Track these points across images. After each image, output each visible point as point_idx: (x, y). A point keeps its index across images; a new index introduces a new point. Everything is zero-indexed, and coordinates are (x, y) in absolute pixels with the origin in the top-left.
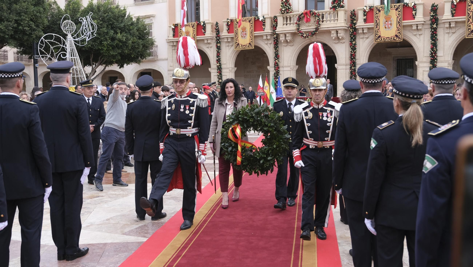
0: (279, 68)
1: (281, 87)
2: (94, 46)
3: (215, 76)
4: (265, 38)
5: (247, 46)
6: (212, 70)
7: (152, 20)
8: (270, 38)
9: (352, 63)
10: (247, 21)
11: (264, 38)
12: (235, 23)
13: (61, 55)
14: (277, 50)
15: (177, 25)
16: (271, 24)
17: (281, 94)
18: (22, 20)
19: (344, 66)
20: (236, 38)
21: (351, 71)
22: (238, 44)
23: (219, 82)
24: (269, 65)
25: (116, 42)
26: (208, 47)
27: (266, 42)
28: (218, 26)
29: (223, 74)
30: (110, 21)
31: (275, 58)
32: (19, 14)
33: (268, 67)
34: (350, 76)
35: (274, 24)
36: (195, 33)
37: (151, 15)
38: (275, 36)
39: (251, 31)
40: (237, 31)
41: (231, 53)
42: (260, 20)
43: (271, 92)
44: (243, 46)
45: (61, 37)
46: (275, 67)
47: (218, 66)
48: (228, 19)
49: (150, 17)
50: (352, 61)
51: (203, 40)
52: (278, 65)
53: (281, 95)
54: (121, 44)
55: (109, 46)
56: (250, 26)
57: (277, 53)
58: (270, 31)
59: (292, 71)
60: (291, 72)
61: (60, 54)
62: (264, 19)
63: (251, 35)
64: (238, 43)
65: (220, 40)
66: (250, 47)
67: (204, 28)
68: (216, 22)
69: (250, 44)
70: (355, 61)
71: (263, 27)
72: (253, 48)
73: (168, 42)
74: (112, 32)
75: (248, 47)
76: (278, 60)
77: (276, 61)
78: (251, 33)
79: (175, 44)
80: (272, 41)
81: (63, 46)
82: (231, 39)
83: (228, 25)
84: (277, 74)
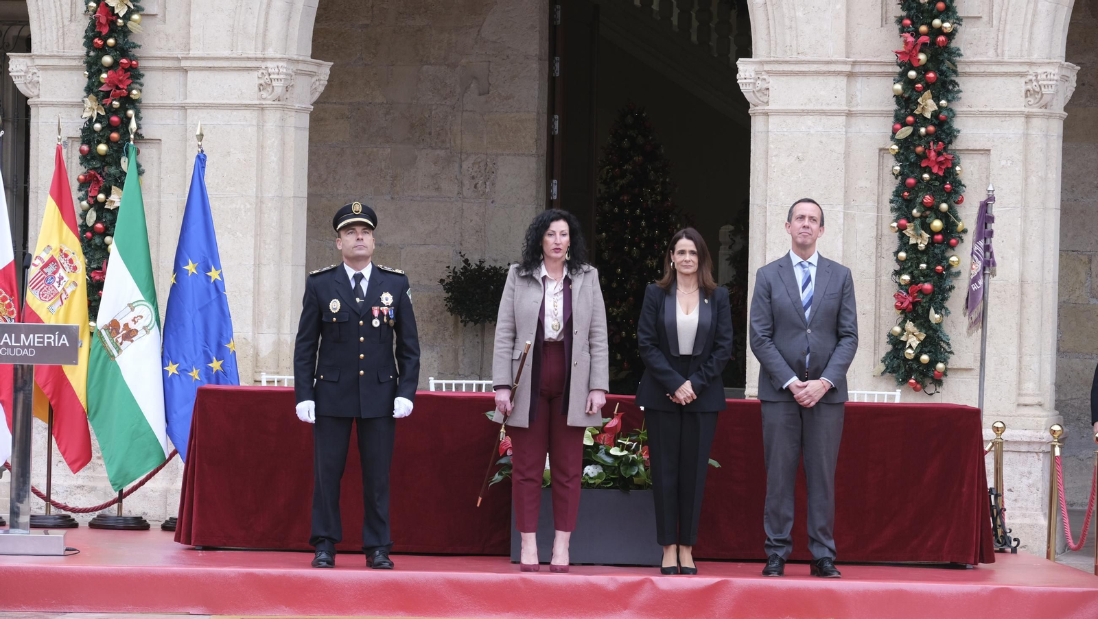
0: (134, 74)
1: (214, 274)
9: (922, 57)
17: (221, 352)
19: (832, 81)
21: (905, 132)
24: (25, 45)
33: (17, 64)
34: (891, 185)
46: (94, 67)
50: (916, 34)
52: (124, 50)
53: (216, 365)
59: (272, 118)
60: (260, 127)
70: (950, 36)
84: (108, 142)
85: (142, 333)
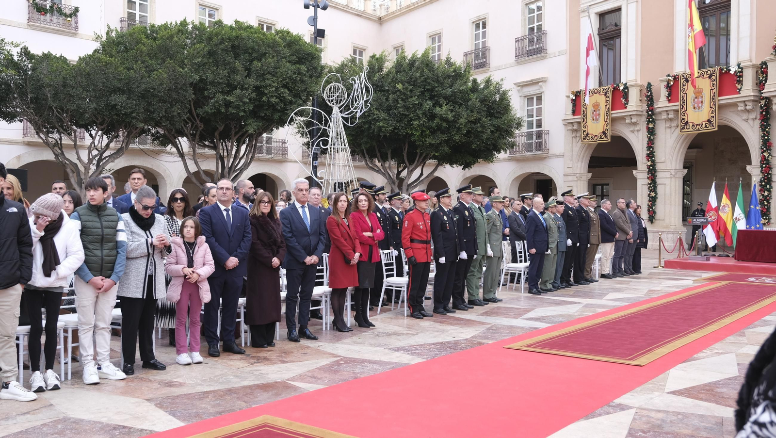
0: (770, 168)
2: (398, 129)
3: (644, 186)
4: (741, 107)
5: (704, 126)
6: (638, 174)
7: (541, 87)
8: (753, 108)
10: (705, 76)
11: (739, 108)
12: (682, 81)
13: (321, 142)
14: (767, 132)
15: (579, 92)
16: (756, 80)
18: (266, 86)
20: (683, 110)
22: (687, 122)
23: (650, 197)
24: (750, 163)
25: (437, 121)
26: (633, 131)
27: (745, 117)
28: (650, 90)
29: (658, 181)
30: (426, 85)
31: (763, 149)
32: (262, 76)
33: (748, 168)
35: (761, 78)
36: (610, 106)
37: (540, 79)
38: (763, 102)
39: (712, 95)
40: (685, 98)
41: (675, 141)
42: (731, 72)
43: (734, 217)
44: (697, 125)
45: (323, 112)
46: (762, 167)
47: (649, 167)
48: (669, 75)
49: (538, 82)
51: (623, 118)
52: (768, 164)
53: (758, 226)
54: (444, 125)
55: (424, 129)
56: (712, 85)
57: (766, 137)
58: (752, 94)
61: (319, 142)
62: (740, 70)
63: (712, 104)
64: (686, 120)
65: (653, 117)
66: (709, 128)
67: (626, 95)
68: (647, 84)
69: (709, 121)
71: (737, 85)
72: (716, 129)
73: (565, 125)
74: (428, 104)
75: (706, 127)
76: (769, 153)
77: (765, 154)
78: (713, 99)
79: (575, 127)
80: (756, 114)
81: (324, 127)
82: (674, 114)
83: (668, 87)
84: (765, 182)
85: (741, 219)
